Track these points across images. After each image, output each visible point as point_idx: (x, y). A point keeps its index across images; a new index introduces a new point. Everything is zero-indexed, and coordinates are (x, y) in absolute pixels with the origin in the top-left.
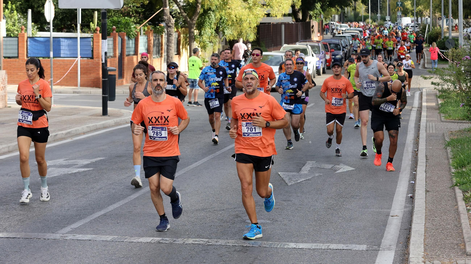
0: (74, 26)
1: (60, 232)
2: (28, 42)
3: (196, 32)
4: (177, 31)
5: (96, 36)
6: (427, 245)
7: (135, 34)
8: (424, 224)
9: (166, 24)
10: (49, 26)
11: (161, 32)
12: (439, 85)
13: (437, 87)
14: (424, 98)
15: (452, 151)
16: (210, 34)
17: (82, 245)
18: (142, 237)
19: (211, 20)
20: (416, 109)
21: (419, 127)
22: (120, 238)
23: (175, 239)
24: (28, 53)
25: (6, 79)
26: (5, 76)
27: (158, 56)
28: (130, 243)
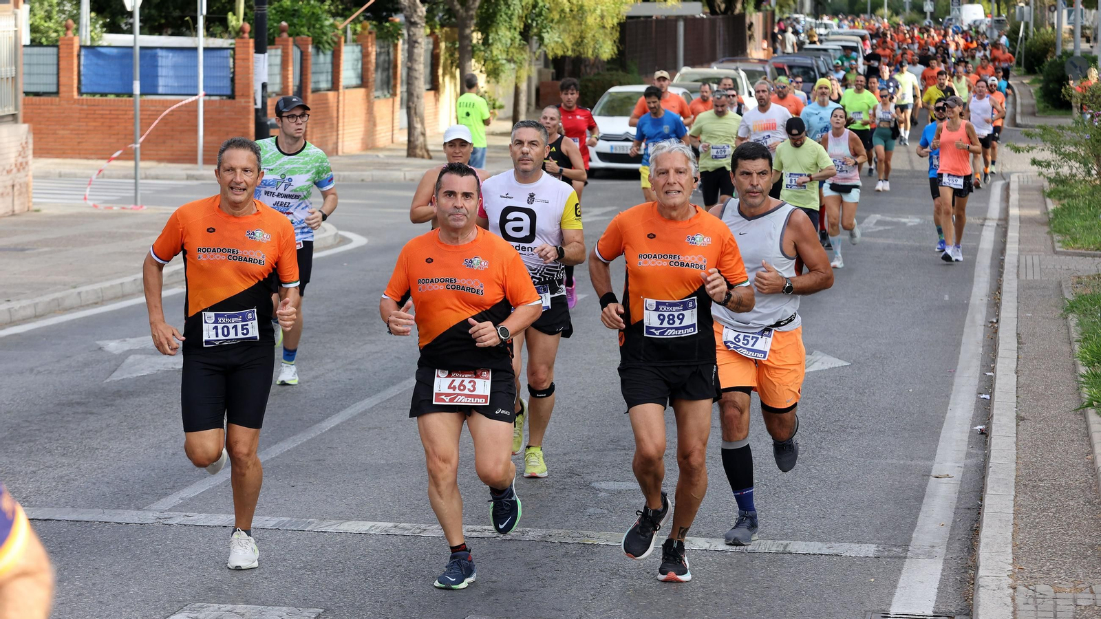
0: (190, 21)
1: (154, 506)
2: (82, 58)
3: (477, 37)
4: (432, 33)
5: (241, 45)
6: (1021, 548)
7: (334, 42)
8: (1012, 497)
9: (406, 17)
10: (131, 21)
11: (392, 36)
12: (1048, 165)
13: (1044, 170)
14: (1014, 197)
15: (1080, 324)
16: (509, 42)
17: (207, 539)
18: (348, 520)
19: (512, 8)
20: (994, 224)
21: (1002, 267)
22: (296, 522)
23: (423, 526)
24: (83, 82)
25: (31, 146)
26: (27, 138)
27: (386, 93)
28: (319, 536)
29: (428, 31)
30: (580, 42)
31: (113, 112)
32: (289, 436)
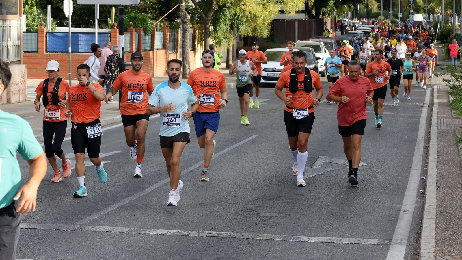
0: (92, 22)
1: (78, 223)
2: (48, 37)
3: (211, 28)
4: (193, 27)
5: (114, 32)
6: (438, 241)
7: (152, 30)
8: (435, 220)
9: (182, 20)
10: (68, 22)
11: (176, 28)
12: (450, 81)
13: (448, 83)
14: (436, 94)
16: (225, 30)
17: (100, 237)
18: (158, 229)
19: (226, 16)
20: (427, 106)
21: (431, 124)
22: (136, 230)
23: (189, 232)
24: (48, 47)
25: (26, 74)
26: (25, 70)
27: (174, 51)
28: (146, 235)
29: (191, 26)
30: (254, 30)
31: (60, 60)
32: (134, 194)
